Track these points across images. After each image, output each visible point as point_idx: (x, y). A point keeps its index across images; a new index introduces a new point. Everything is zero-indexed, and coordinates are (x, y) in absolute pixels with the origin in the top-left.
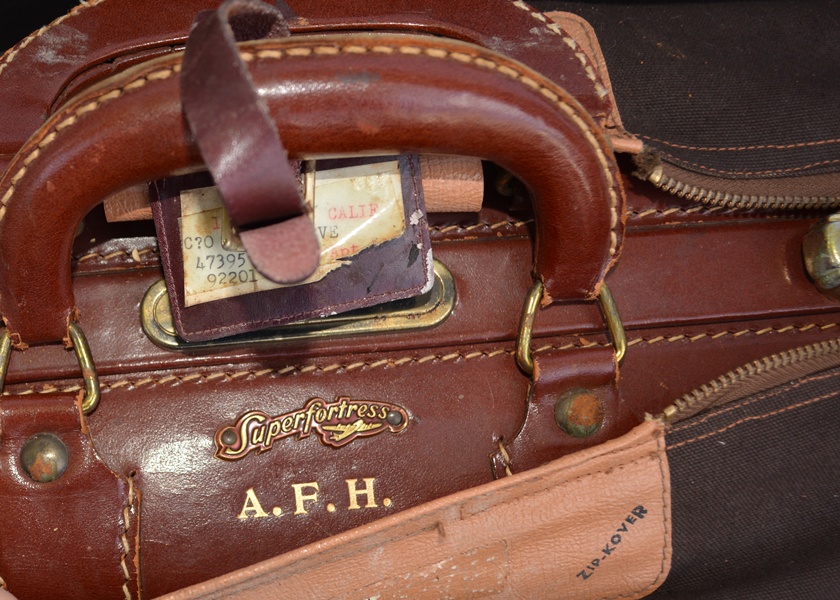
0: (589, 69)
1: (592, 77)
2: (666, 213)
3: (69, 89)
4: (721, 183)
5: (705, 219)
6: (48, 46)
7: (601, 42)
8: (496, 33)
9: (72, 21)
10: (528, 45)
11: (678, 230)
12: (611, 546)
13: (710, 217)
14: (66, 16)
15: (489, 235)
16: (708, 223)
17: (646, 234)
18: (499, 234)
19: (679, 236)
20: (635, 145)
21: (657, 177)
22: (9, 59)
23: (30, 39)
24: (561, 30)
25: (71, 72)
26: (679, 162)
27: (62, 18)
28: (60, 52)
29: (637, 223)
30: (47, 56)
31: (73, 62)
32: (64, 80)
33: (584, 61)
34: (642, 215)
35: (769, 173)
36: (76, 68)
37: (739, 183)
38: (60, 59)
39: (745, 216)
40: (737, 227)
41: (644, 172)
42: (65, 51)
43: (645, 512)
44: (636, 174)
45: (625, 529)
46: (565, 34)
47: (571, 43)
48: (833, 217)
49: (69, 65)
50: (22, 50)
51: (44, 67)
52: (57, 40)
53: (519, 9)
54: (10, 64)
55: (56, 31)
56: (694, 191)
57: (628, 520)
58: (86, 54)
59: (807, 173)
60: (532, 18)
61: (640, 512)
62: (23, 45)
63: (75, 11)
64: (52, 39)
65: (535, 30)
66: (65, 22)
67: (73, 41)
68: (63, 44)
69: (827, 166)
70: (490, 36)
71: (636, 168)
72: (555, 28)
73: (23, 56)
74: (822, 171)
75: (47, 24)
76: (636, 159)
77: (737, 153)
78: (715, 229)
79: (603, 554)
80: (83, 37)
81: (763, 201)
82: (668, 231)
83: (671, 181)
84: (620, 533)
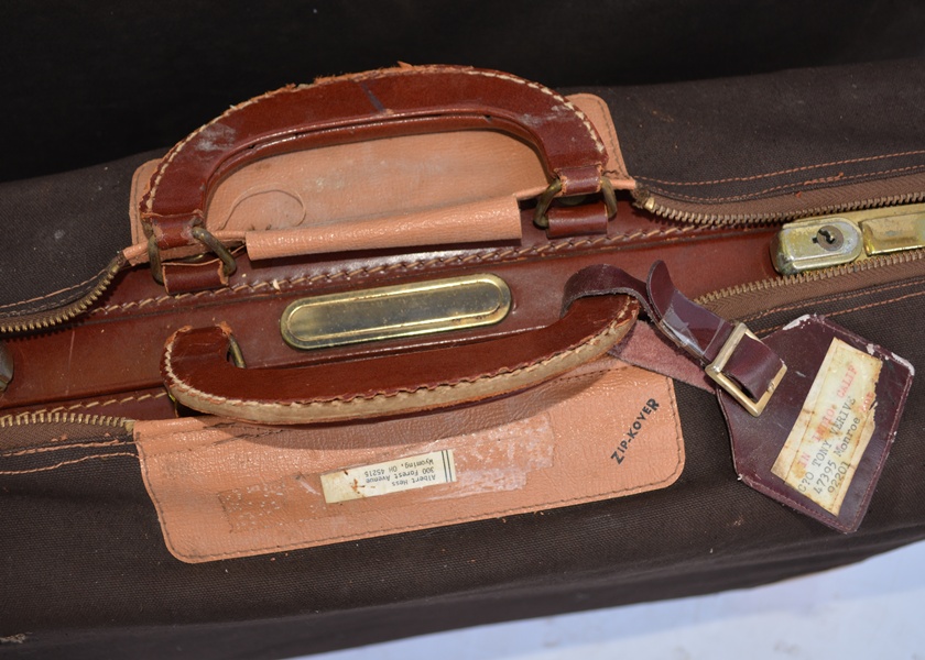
0: (592, 133)
1: (594, 138)
2: (667, 232)
3: (222, 169)
4: (701, 207)
5: (697, 234)
6: (207, 139)
7: (612, 114)
8: (527, 112)
9: (225, 121)
10: (549, 118)
11: (676, 244)
12: (634, 431)
13: (703, 233)
14: (220, 117)
15: (535, 256)
16: (700, 238)
17: (652, 248)
18: (543, 255)
19: (678, 249)
20: (631, 184)
21: (650, 205)
22: (178, 150)
23: (194, 134)
24: (574, 106)
25: (222, 157)
26: (666, 194)
27: (217, 119)
28: (216, 143)
29: (646, 240)
30: (206, 146)
31: (224, 149)
32: (217, 162)
33: (589, 127)
34: (649, 235)
35: (736, 198)
36: (227, 154)
37: (715, 206)
38: (215, 147)
39: (730, 230)
40: (721, 239)
41: (639, 203)
42: (219, 141)
43: (658, 405)
44: (635, 204)
45: (643, 418)
46: (577, 109)
47: (580, 115)
48: (785, 226)
49: (221, 152)
50: (188, 143)
51: (203, 153)
52: (213, 134)
53: (545, 94)
54: (179, 153)
55: (213, 128)
56: (681, 214)
57: (645, 410)
58: (233, 143)
59: (764, 197)
60: (554, 100)
61: (654, 405)
62: (189, 139)
63: (227, 114)
64: (210, 134)
65: (555, 108)
66: (219, 121)
67: (225, 134)
68: (217, 137)
69: (779, 190)
70: (523, 114)
71: (634, 200)
72: (570, 106)
73: (188, 147)
74: (776, 194)
75: (206, 123)
76: (632, 193)
77: (712, 185)
78: (705, 241)
79: (629, 437)
80: (232, 131)
81: (740, 218)
82: (669, 245)
83: (662, 208)
84: (640, 421)
